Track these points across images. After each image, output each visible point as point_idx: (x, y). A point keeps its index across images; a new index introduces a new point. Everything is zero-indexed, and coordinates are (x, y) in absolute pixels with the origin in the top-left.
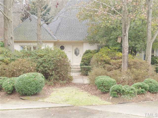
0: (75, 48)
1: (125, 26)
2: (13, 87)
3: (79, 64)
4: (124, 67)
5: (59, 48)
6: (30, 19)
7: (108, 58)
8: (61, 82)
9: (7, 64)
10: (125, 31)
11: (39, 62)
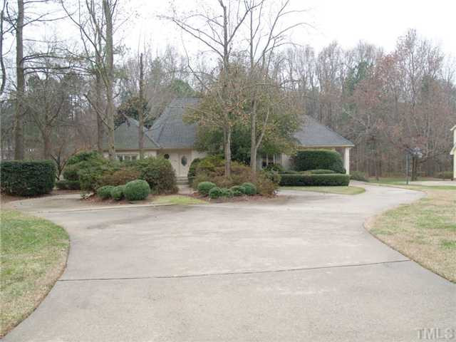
0: (181, 157)
1: (227, 133)
2: (122, 193)
3: (186, 176)
4: (228, 174)
5: (163, 157)
6: (129, 124)
7: (212, 165)
8: (166, 191)
9: (112, 174)
10: (227, 139)
11: (143, 171)
